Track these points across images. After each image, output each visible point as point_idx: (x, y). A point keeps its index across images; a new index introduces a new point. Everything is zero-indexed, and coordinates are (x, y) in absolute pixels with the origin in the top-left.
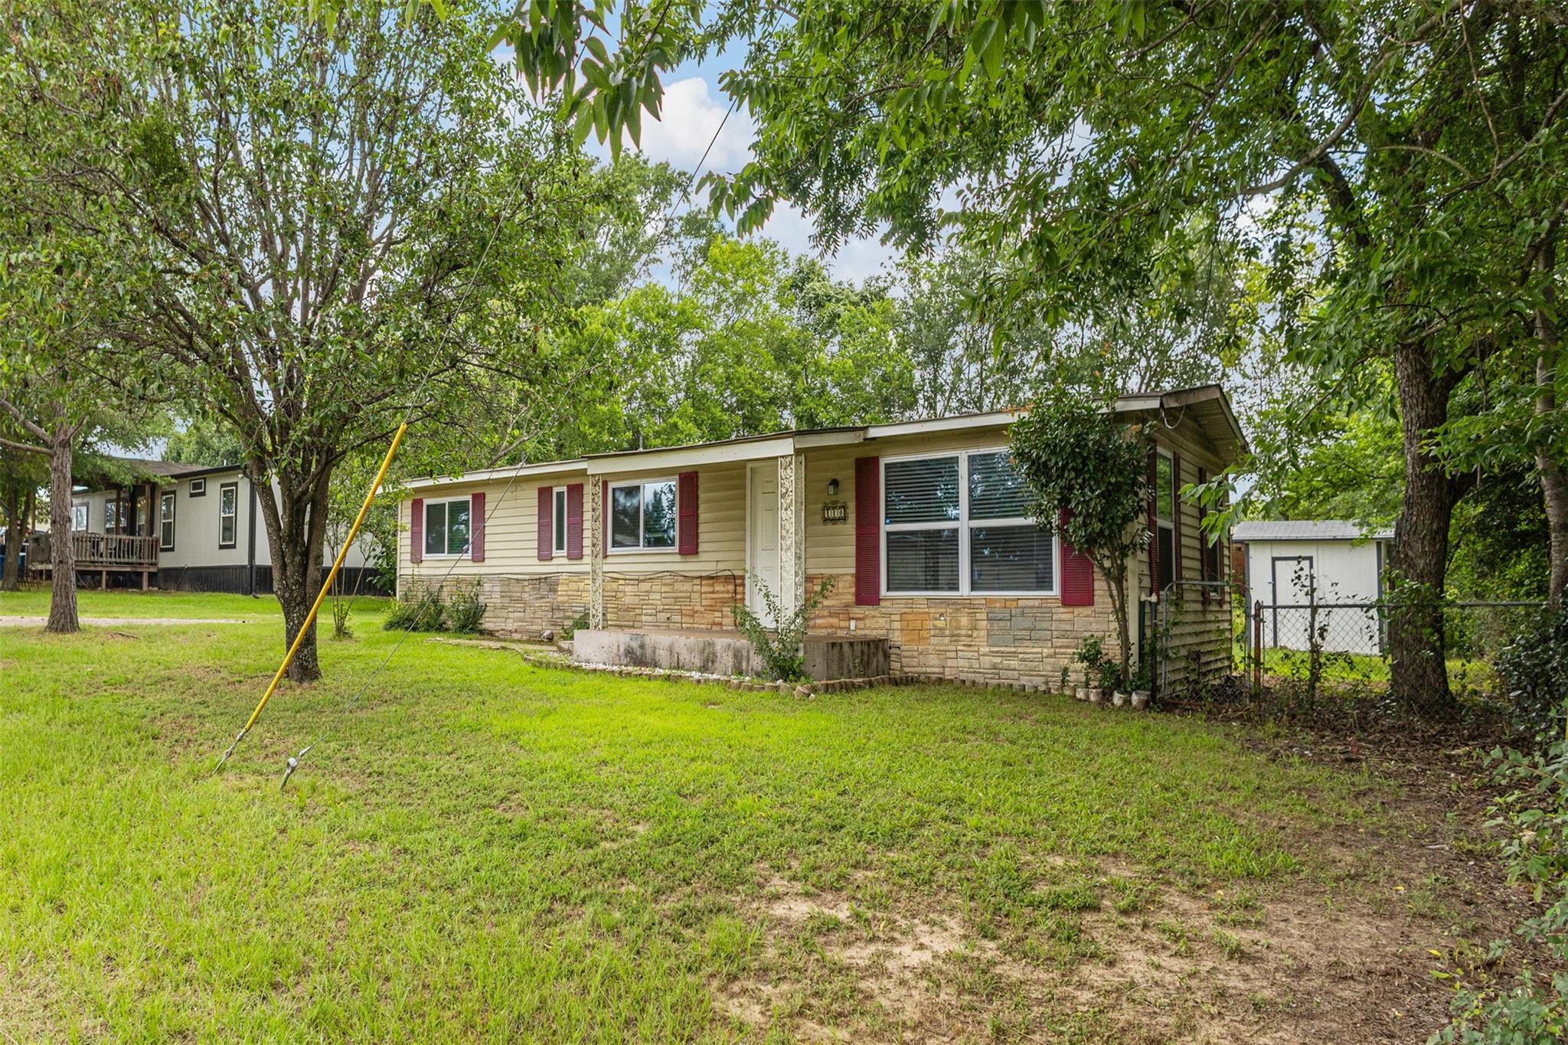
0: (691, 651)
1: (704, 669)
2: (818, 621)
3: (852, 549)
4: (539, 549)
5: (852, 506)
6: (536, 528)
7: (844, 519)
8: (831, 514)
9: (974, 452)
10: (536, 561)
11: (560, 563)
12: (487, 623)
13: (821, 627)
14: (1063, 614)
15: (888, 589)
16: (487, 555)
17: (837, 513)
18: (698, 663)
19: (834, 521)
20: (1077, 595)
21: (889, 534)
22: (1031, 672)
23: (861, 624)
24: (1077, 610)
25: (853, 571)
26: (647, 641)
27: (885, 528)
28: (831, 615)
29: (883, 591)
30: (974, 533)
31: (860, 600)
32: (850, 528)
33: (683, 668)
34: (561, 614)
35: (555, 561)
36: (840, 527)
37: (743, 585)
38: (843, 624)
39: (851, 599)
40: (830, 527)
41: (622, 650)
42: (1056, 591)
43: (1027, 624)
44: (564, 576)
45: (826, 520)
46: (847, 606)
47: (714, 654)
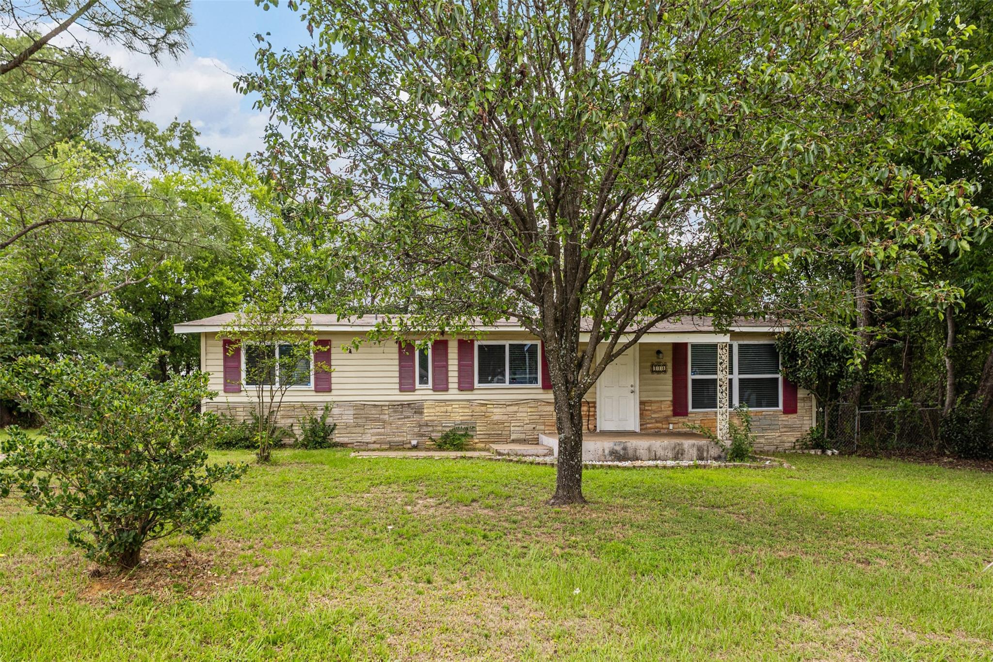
0: (665, 449)
1: (676, 458)
2: (649, 426)
3: (670, 388)
4: (400, 383)
5: (670, 365)
6: (397, 368)
7: (665, 372)
8: (657, 369)
9: (741, 342)
10: (397, 392)
11: (423, 393)
12: (337, 437)
13: (651, 428)
14: (784, 417)
15: (693, 408)
16: (333, 386)
17: (661, 369)
18: (670, 455)
19: (659, 372)
20: (791, 409)
21: (693, 380)
22: (770, 444)
23: (676, 426)
24: (790, 416)
25: (671, 398)
26: (629, 445)
27: (691, 377)
28: (657, 422)
29: (690, 409)
30: (741, 381)
31: (676, 413)
32: (668, 377)
33: (659, 459)
34: (430, 429)
35: (417, 392)
36: (662, 375)
37: (595, 407)
38: (664, 426)
39: (670, 413)
40: (655, 376)
41: (607, 452)
42: (781, 407)
43: (769, 422)
44: (428, 403)
45: (653, 372)
46: (667, 417)
47: (683, 450)
